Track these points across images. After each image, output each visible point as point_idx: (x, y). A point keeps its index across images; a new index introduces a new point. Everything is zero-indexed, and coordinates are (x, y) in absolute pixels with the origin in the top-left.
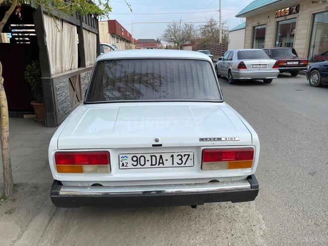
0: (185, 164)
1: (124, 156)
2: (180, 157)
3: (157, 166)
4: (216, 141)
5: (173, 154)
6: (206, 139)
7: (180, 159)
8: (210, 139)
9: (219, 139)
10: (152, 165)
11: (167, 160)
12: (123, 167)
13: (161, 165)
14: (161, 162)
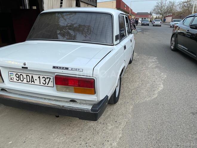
0: (48, 84)
1: (11, 72)
2: (44, 79)
3: (30, 83)
4: (64, 69)
5: (39, 76)
6: (57, 67)
7: (44, 80)
8: (60, 68)
9: (67, 69)
10: (27, 82)
11: (36, 80)
12: (11, 80)
13: (33, 83)
14: (33, 80)
